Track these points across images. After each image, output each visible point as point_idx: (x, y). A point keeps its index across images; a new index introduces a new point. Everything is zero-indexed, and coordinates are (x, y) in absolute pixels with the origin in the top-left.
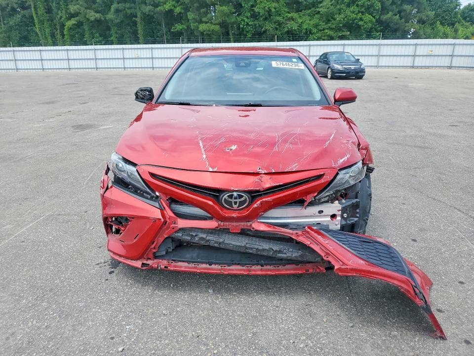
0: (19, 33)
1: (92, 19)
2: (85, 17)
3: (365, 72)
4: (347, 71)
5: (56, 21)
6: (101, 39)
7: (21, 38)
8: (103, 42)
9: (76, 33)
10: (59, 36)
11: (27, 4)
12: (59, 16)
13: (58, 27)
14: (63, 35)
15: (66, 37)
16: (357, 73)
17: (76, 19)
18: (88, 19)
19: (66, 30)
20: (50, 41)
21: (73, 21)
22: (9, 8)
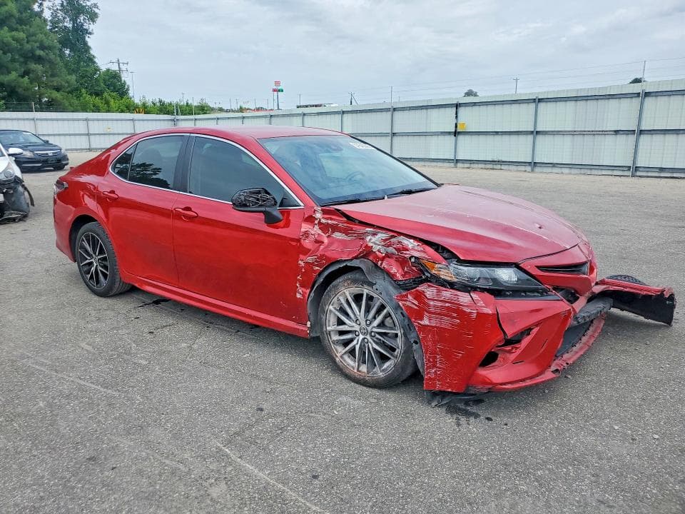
3: (68, 159)
4: (42, 159)
16: (59, 161)
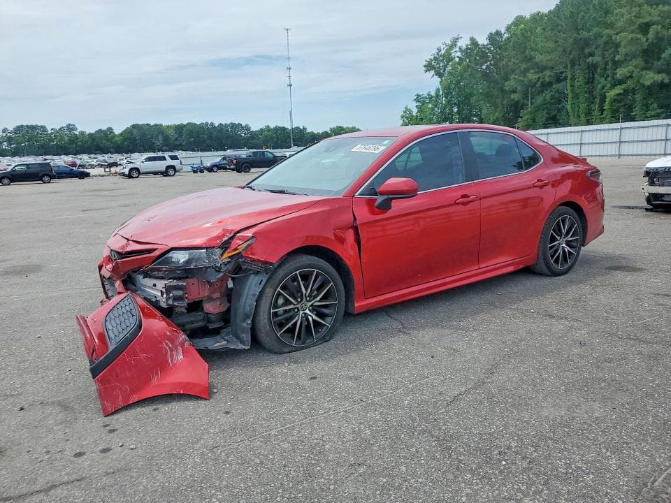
0: (547, 113)
1: (648, 83)
2: (638, 81)
5: (596, 93)
6: (659, 111)
7: (548, 119)
8: (663, 116)
9: (622, 106)
10: (596, 113)
11: (564, 75)
12: (600, 86)
13: (597, 101)
14: (602, 111)
15: (605, 113)
17: (623, 86)
18: (643, 85)
19: (607, 103)
20: (583, 119)
21: (618, 90)
22: (539, 83)
